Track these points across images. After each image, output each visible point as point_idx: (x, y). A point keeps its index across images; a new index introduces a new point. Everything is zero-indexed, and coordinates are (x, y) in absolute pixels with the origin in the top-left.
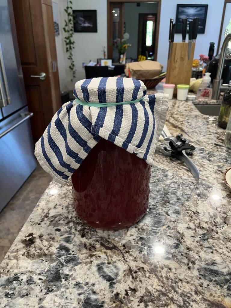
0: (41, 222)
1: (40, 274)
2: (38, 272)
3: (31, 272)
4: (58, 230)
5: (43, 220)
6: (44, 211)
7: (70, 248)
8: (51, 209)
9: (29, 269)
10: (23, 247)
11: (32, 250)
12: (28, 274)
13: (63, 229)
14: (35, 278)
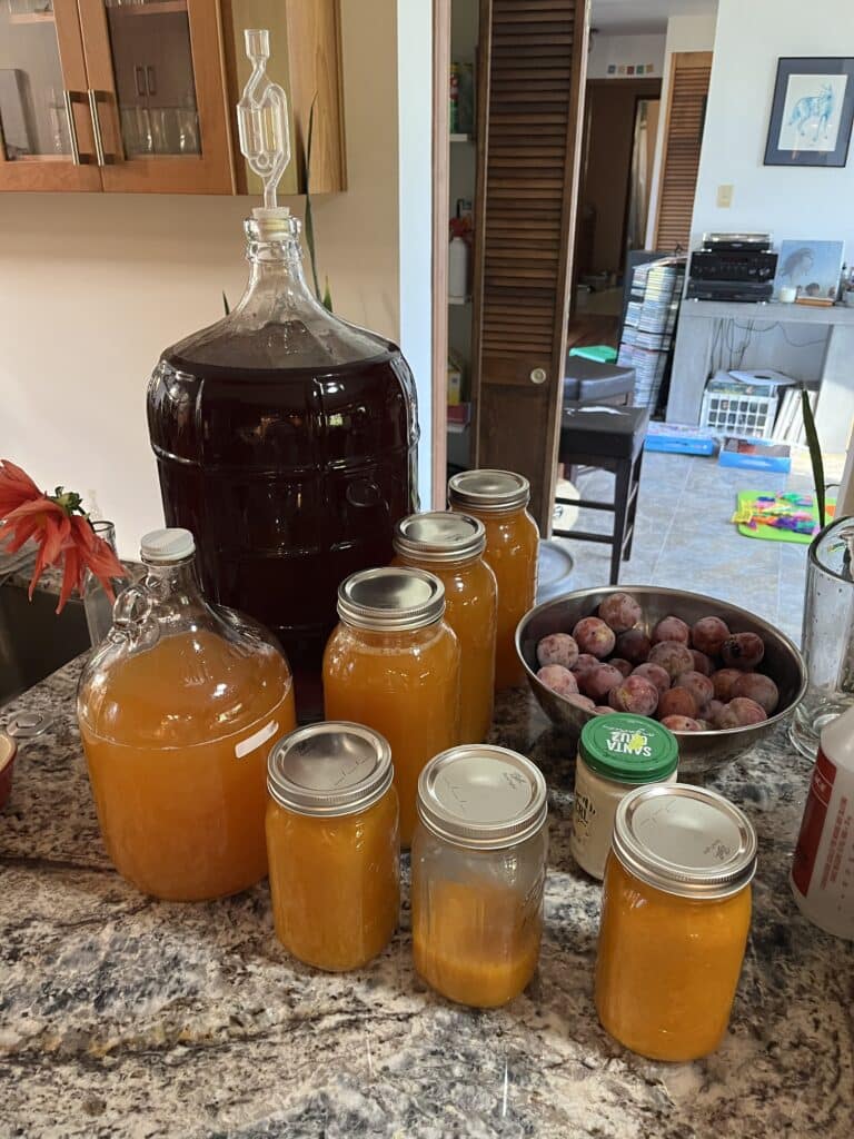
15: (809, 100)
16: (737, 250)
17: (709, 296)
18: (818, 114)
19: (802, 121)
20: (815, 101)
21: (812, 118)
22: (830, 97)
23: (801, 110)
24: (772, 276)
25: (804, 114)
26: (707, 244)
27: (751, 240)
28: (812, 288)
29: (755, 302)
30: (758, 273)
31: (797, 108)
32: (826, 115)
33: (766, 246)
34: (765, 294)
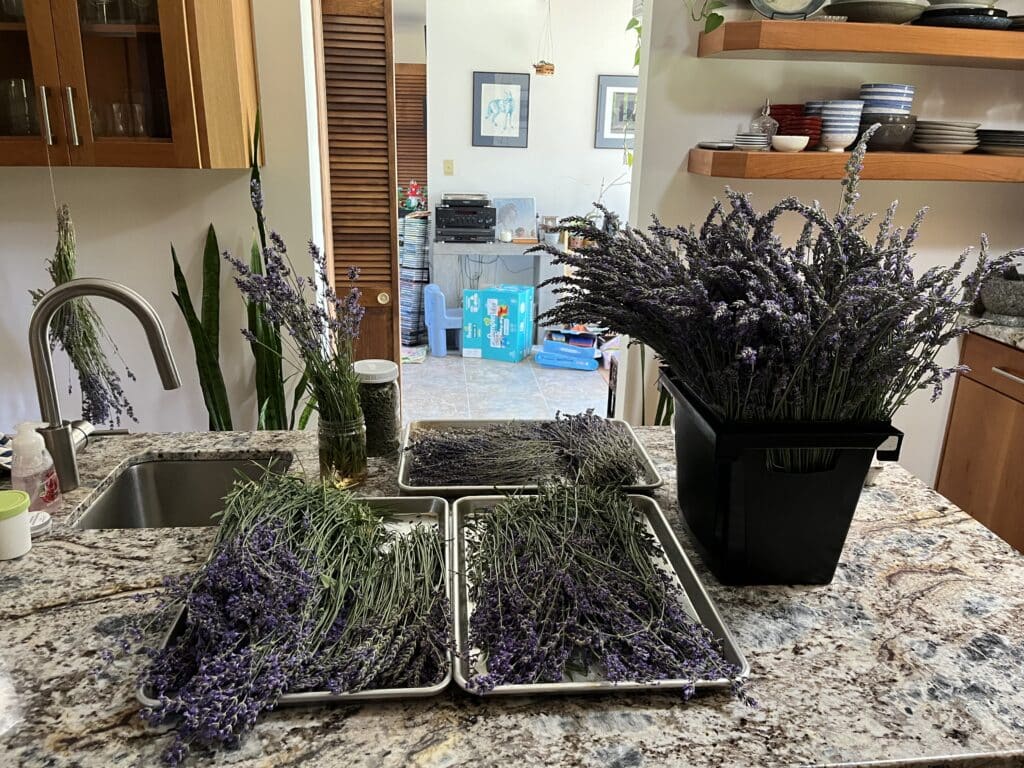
0: (912, 738)
1: (987, 706)
2: (986, 708)
3: (994, 715)
4: (909, 711)
5: (906, 737)
6: (886, 743)
7: (926, 688)
8: (872, 736)
9: (992, 718)
10: (972, 738)
11: (966, 727)
12: (999, 716)
13: (902, 707)
14: (995, 708)
15: (497, 101)
16: (467, 206)
17: (453, 239)
18: (505, 111)
19: (495, 116)
20: (501, 102)
21: (501, 114)
22: (511, 100)
23: (493, 108)
24: (494, 224)
25: (495, 111)
26: (445, 202)
27: (475, 198)
28: (519, 231)
29: (485, 242)
30: (484, 221)
31: (489, 107)
32: (510, 112)
33: (487, 202)
34: (491, 237)
